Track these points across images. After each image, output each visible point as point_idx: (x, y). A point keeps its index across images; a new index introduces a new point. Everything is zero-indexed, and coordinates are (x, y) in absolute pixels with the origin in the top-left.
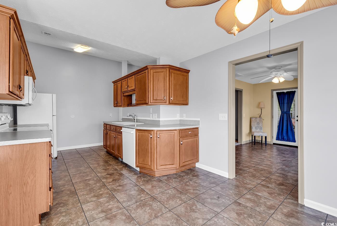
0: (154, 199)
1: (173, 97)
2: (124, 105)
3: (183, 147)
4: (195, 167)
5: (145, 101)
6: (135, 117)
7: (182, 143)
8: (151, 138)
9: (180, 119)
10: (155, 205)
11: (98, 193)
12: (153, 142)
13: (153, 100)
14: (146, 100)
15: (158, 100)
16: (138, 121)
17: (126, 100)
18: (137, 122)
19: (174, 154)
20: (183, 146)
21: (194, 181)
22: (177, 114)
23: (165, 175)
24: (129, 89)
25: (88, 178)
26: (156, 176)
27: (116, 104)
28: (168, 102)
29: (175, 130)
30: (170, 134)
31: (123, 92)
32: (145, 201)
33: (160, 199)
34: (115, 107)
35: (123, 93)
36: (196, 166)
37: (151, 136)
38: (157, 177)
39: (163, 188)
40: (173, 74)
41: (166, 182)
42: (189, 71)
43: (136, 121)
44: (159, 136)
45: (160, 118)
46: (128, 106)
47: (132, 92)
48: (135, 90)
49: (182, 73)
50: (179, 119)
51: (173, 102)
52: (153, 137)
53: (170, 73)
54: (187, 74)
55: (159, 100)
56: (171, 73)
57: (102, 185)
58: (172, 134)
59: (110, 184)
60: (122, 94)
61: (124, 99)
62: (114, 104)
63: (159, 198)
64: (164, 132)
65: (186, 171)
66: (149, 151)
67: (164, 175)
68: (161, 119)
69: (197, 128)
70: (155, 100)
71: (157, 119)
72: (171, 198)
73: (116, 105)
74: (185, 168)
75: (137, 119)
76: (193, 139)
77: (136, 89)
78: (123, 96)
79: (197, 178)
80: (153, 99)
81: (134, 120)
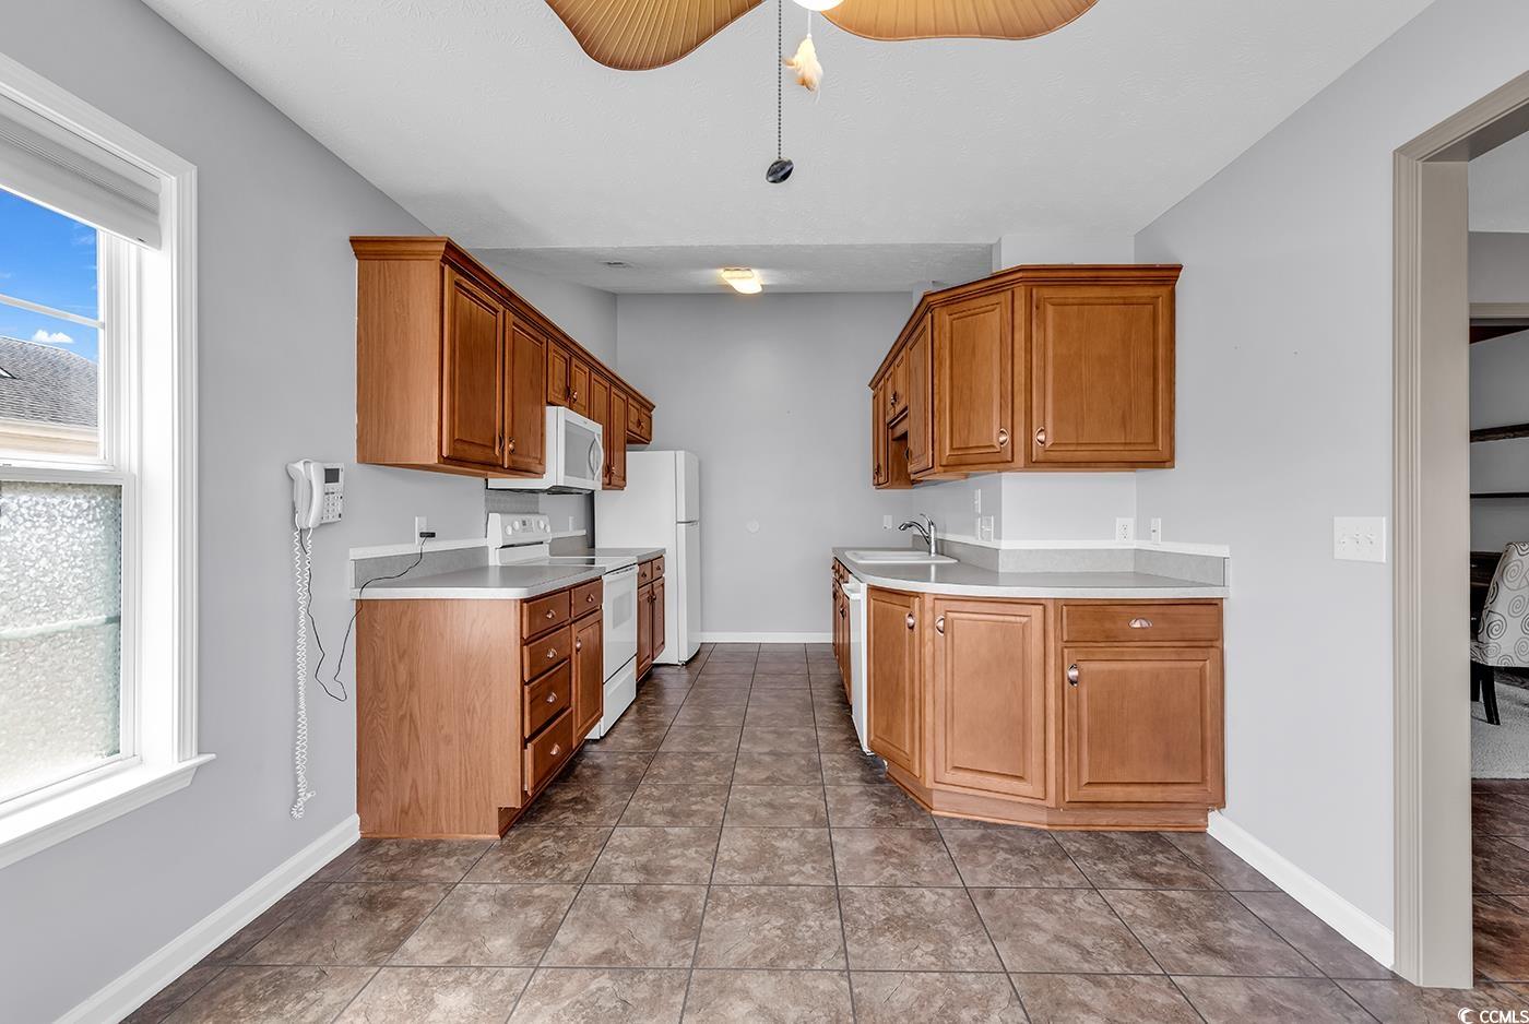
0: (835, 897)
1: (1049, 429)
3: (1084, 697)
4: (1203, 833)
5: (925, 458)
6: (930, 530)
7: (1073, 673)
8: (912, 628)
9: (1135, 547)
10: (818, 924)
11: (689, 805)
12: (917, 651)
13: (953, 452)
15: (971, 451)
18: (938, 551)
19: (1023, 724)
20: (1084, 691)
21: (1110, 899)
22: (1118, 519)
23: (982, 823)
24: (898, 408)
25: (705, 749)
26: (933, 812)
27: (877, 478)
28: (1020, 459)
29: (1034, 602)
30: (1001, 618)
31: (889, 423)
32: (793, 892)
33: (858, 909)
35: (892, 430)
36: (1209, 830)
37: (911, 621)
38: (937, 816)
39: (914, 873)
40: (1050, 310)
41: (954, 854)
42: (1179, 268)
44: (941, 624)
45: (1000, 537)
48: (908, 413)
49: (1118, 293)
50: (1135, 544)
51: (1053, 456)
52: (917, 627)
53: (1034, 309)
54: (1163, 291)
55: (976, 451)
56: (1037, 308)
57: (722, 783)
58: (1013, 619)
59: (748, 787)
60: (889, 430)
62: (874, 476)
63: (857, 905)
64: (970, 606)
65: (1113, 836)
66: (904, 688)
67: (977, 821)
68: (1004, 545)
69: (1214, 604)
70: (958, 449)
71: (992, 544)
72: (905, 924)
74: (1120, 820)
75: (938, 542)
76: (1173, 664)
77: (909, 408)
78: (893, 440)
79: (1140, 893)
80: (951, 448)
81: (929, 543)
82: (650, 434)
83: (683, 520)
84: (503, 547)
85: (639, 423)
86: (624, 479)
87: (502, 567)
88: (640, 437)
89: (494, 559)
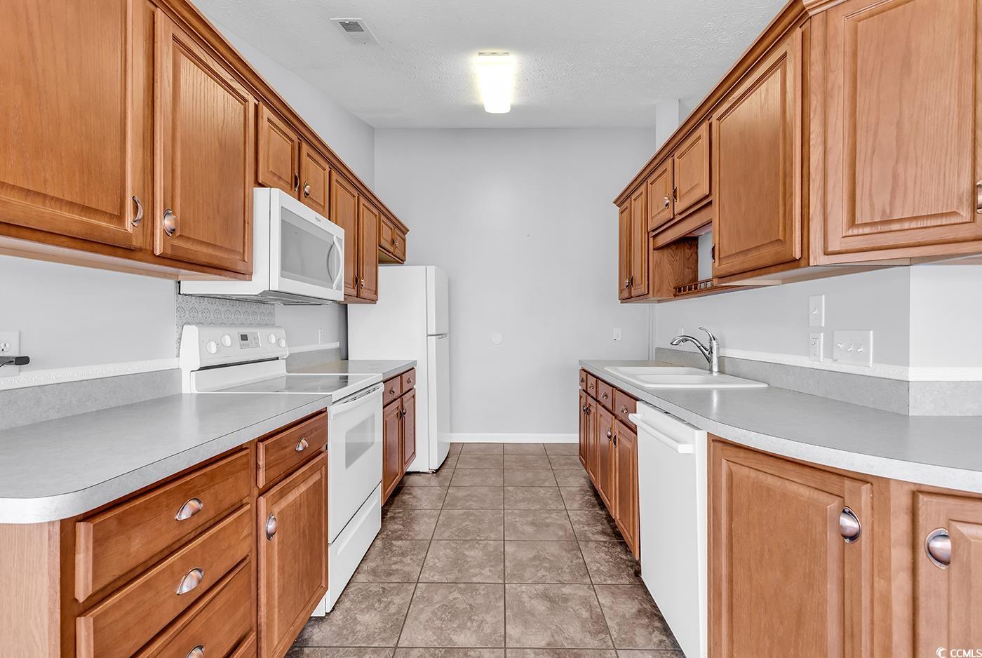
2: (659, 291)
5: (777, 248)
6: (711, 348)
8: (854, 538)
12: (865, 584)
13: (855, 232)
14: (785, 241)
15: (895, 227)
16: (728, 368)
17: (667, 266)
18: (721, 371)
24: (680, 206)
27: (629, 291)
31: (654, 231)
34: (623, 300)
35: (655, 237)
37: (849, 524)
43: (719, 367)
44: (941, 545)
45: (905, 362)
46: (675, 296)
47: (696, 217)
48: (710, 203)
52: (864, 538)
55: (906, 225)
60: (651, 239)
61: (657, 264)
62: (621, 291)
68: (913, 373)
70: (867, 230)
71: (881, 370)
73: (626, 294)
75: (721, 359)
77: (715, 198)
78: (654, 248)
80: (852, 223)
81: (709, 360)
82: (404, 254)
83: (434, 333)
84: (202, 369)
85: (393, 242)
86: (376, 293)
87: (198, 395)
88: (393, 255)
89: (189, 385)
